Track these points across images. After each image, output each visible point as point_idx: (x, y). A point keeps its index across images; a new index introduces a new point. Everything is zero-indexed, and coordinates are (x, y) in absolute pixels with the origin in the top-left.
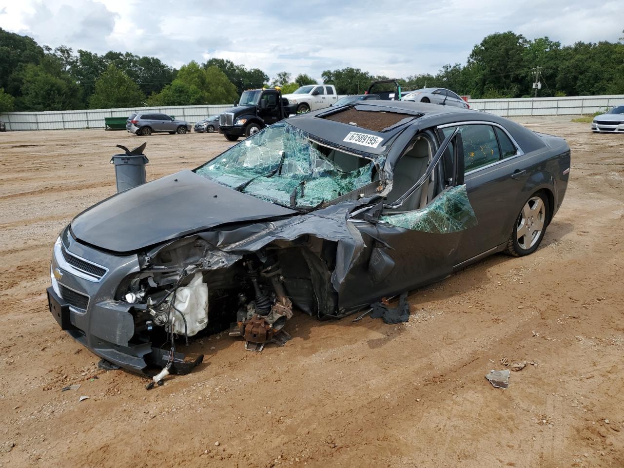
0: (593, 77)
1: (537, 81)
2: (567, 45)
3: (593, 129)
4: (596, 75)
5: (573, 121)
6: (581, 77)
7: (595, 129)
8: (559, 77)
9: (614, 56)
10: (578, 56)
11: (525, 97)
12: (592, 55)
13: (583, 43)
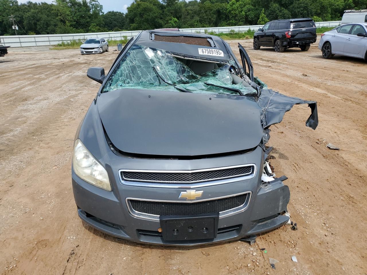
0: (45, 23)
1: (14, 24)
2: (23, 3)
3: (82, 52)
4: (47, 22)
5: (50, 49)
6: (38, 23)
7: (83, 52)
8: (25, 23)
9: (53, 12)
10: (32, 10)
11: (6, 35)
12: (40, 10)
13: (32, 2)
